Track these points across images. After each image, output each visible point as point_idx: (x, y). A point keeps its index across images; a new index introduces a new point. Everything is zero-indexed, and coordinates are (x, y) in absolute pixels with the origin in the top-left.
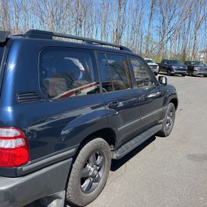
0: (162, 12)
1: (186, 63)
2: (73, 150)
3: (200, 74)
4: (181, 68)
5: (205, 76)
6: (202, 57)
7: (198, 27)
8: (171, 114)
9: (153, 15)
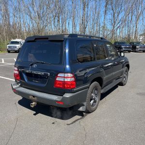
0: (113, 9)
1: (130, 43)
2: (89, 85)
3: (140, 50)
4: (128, 47)
5: (144, 51)
6: (141, 38)
7: (137, 19)
8: (126, 73)
9: (107, 12)
